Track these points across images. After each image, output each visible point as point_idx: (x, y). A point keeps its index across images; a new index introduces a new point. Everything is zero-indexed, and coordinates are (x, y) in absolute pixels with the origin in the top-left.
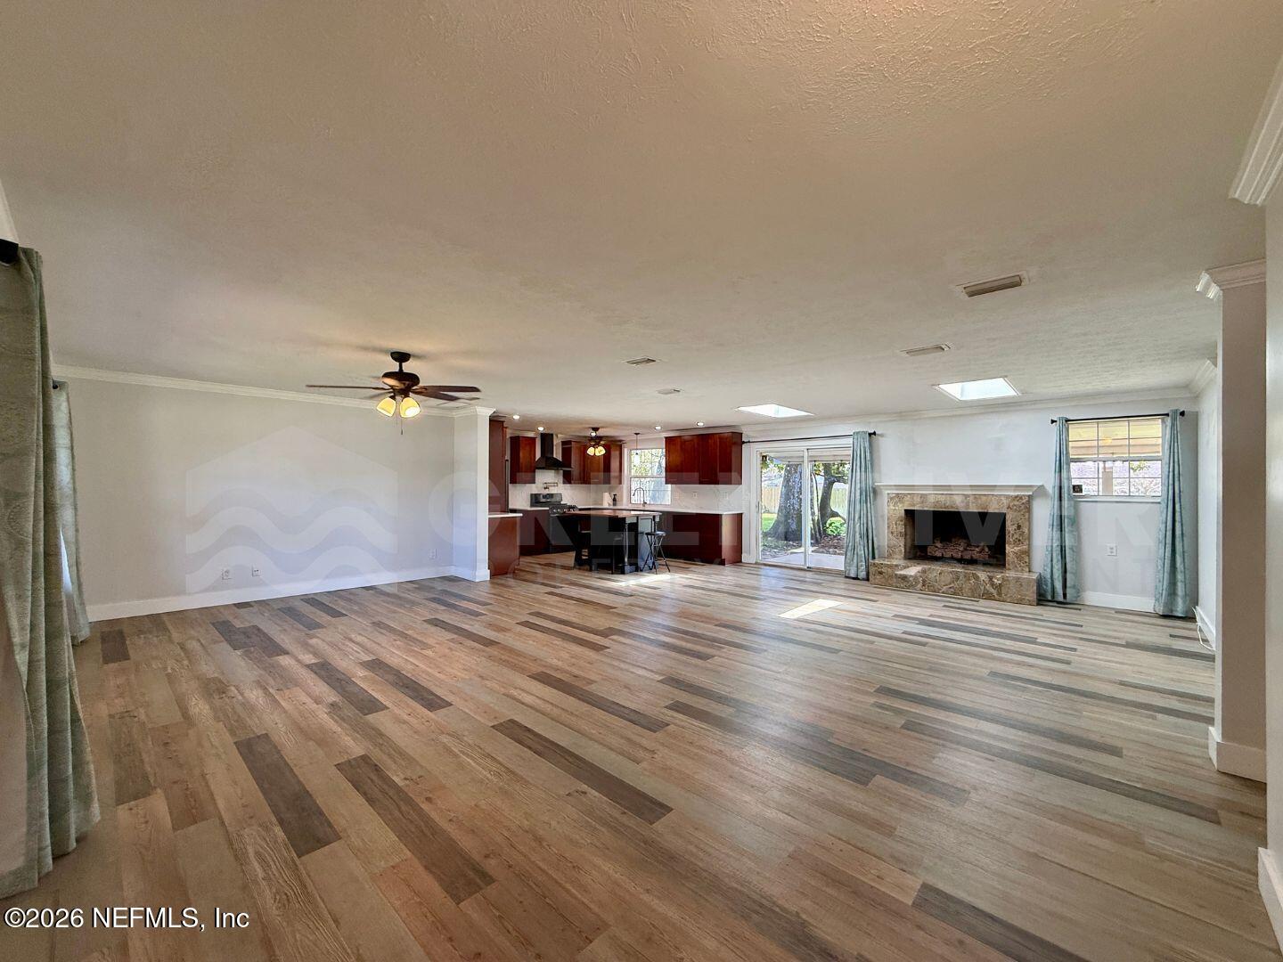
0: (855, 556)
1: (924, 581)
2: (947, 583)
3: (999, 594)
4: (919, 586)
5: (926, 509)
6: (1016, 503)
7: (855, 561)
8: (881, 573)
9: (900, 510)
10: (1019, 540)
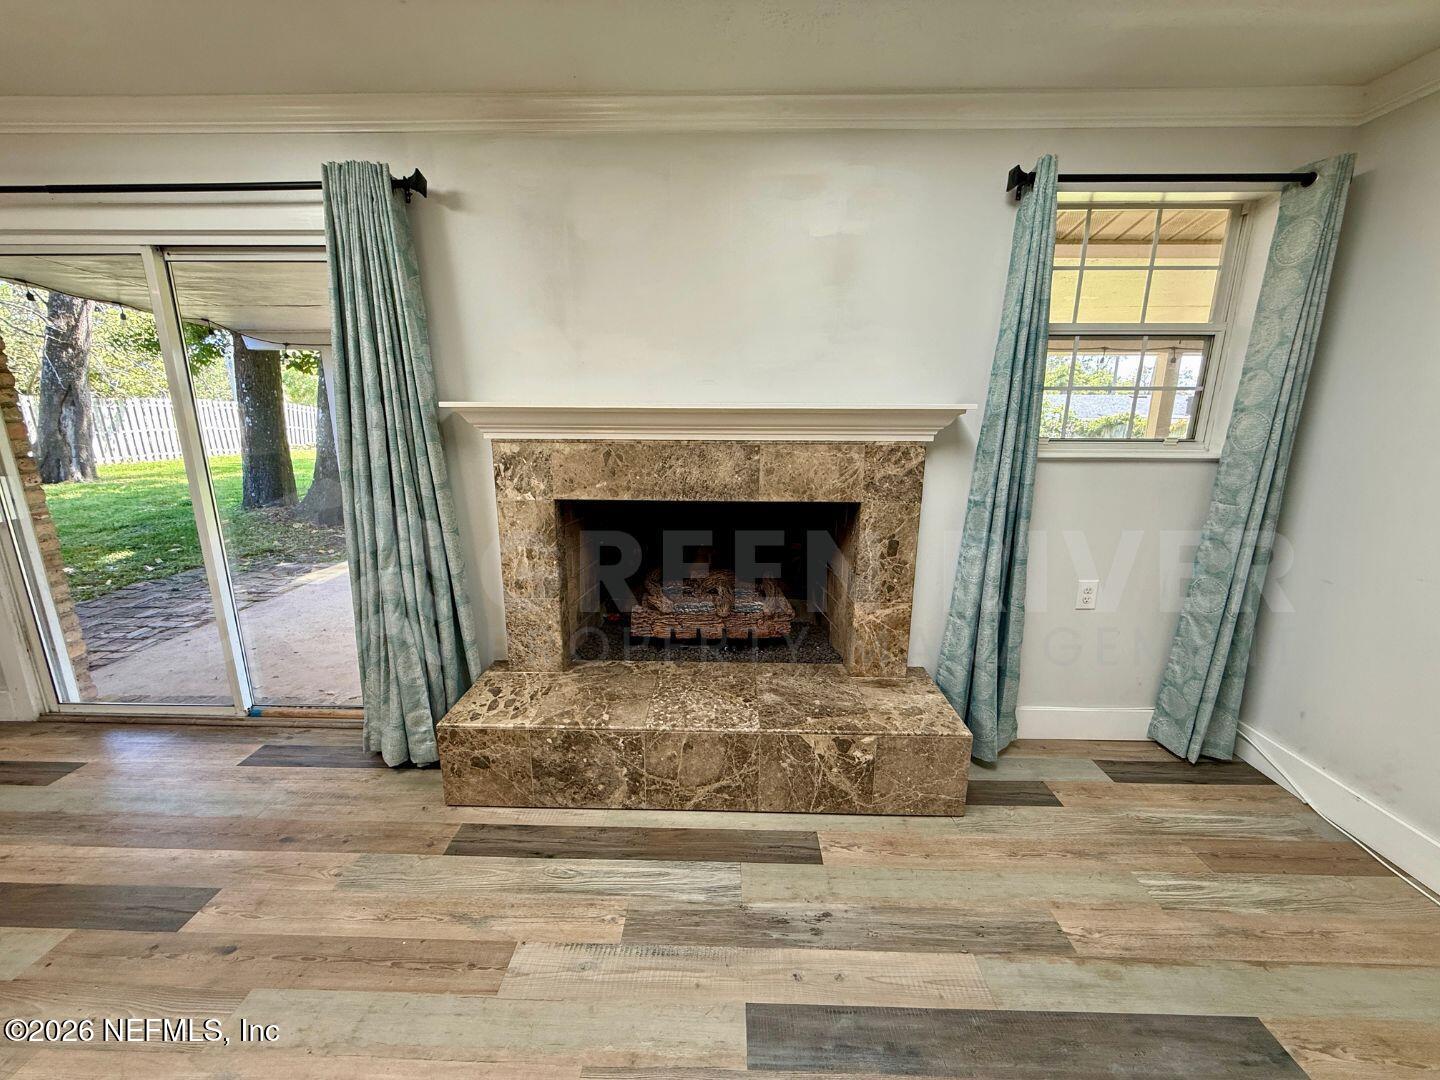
0: (394, 690)
1: (635, 777)
2: (709, 775)
3: (867, 793)
4: (619, 795)
5: (626, 497)
6: (892, 470)
7: (394, 705)
8: (481, 764)
9: (538, 501)
10: (891, 589)
